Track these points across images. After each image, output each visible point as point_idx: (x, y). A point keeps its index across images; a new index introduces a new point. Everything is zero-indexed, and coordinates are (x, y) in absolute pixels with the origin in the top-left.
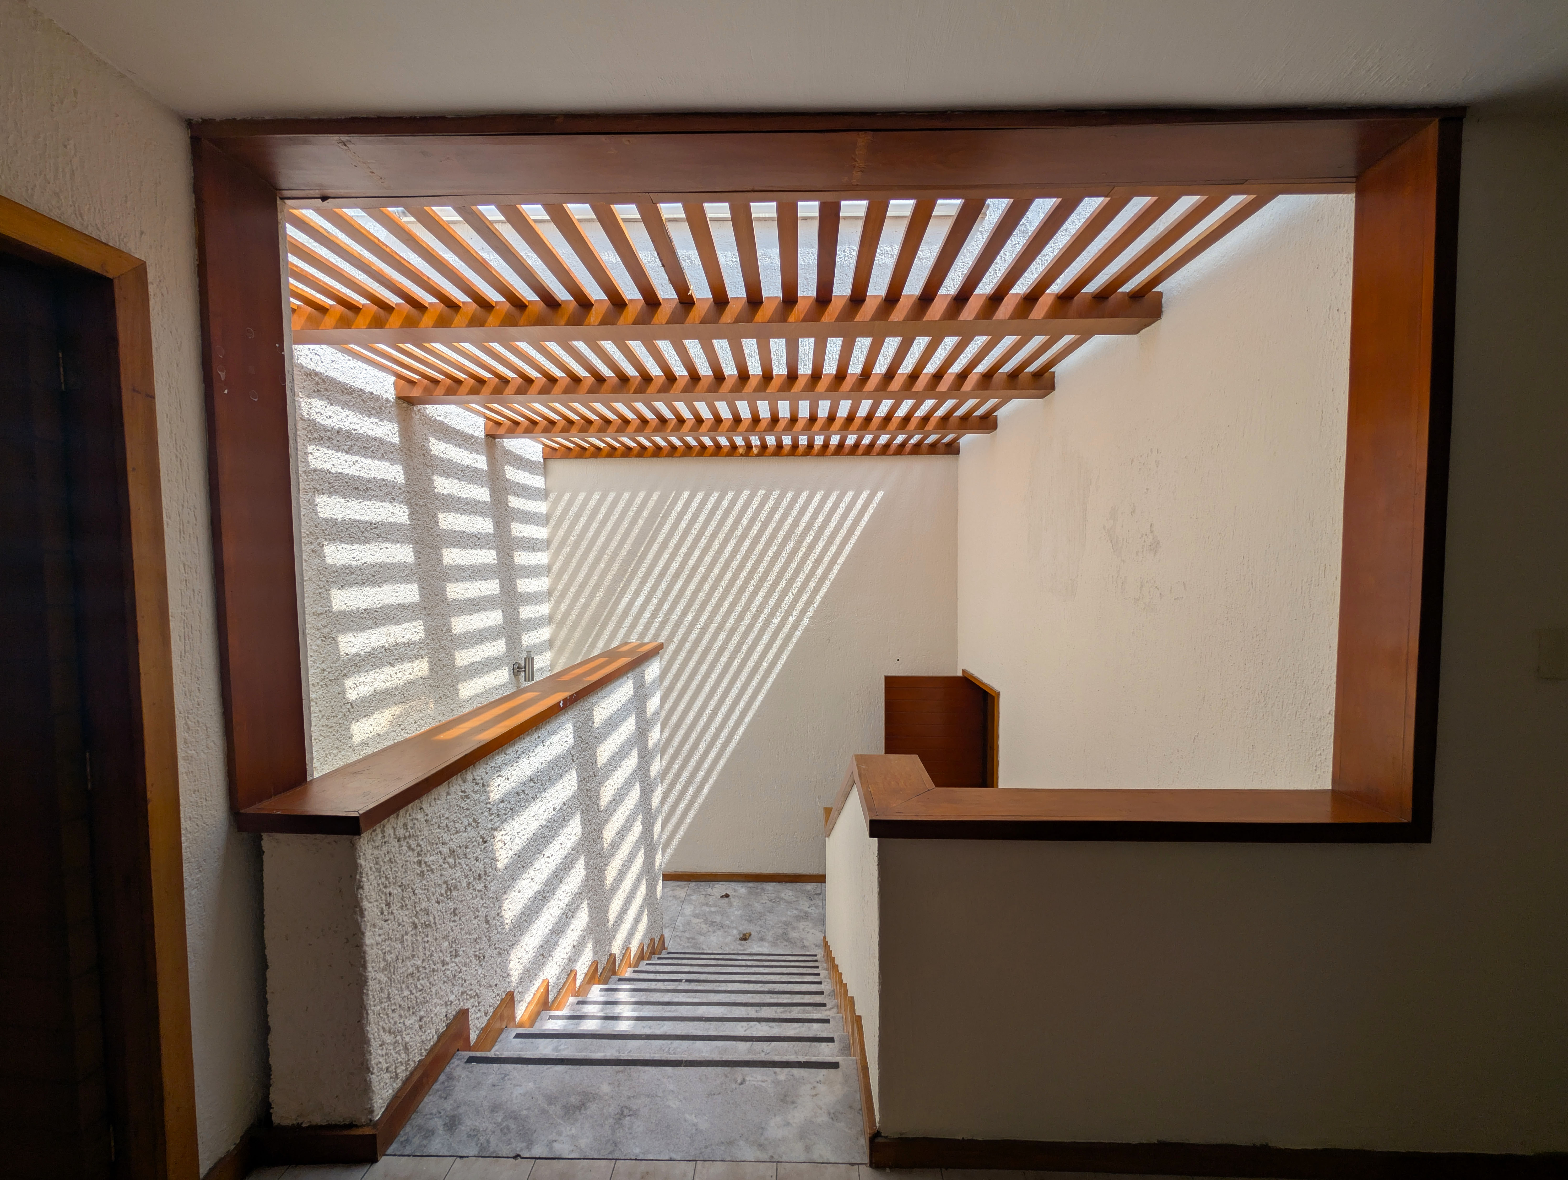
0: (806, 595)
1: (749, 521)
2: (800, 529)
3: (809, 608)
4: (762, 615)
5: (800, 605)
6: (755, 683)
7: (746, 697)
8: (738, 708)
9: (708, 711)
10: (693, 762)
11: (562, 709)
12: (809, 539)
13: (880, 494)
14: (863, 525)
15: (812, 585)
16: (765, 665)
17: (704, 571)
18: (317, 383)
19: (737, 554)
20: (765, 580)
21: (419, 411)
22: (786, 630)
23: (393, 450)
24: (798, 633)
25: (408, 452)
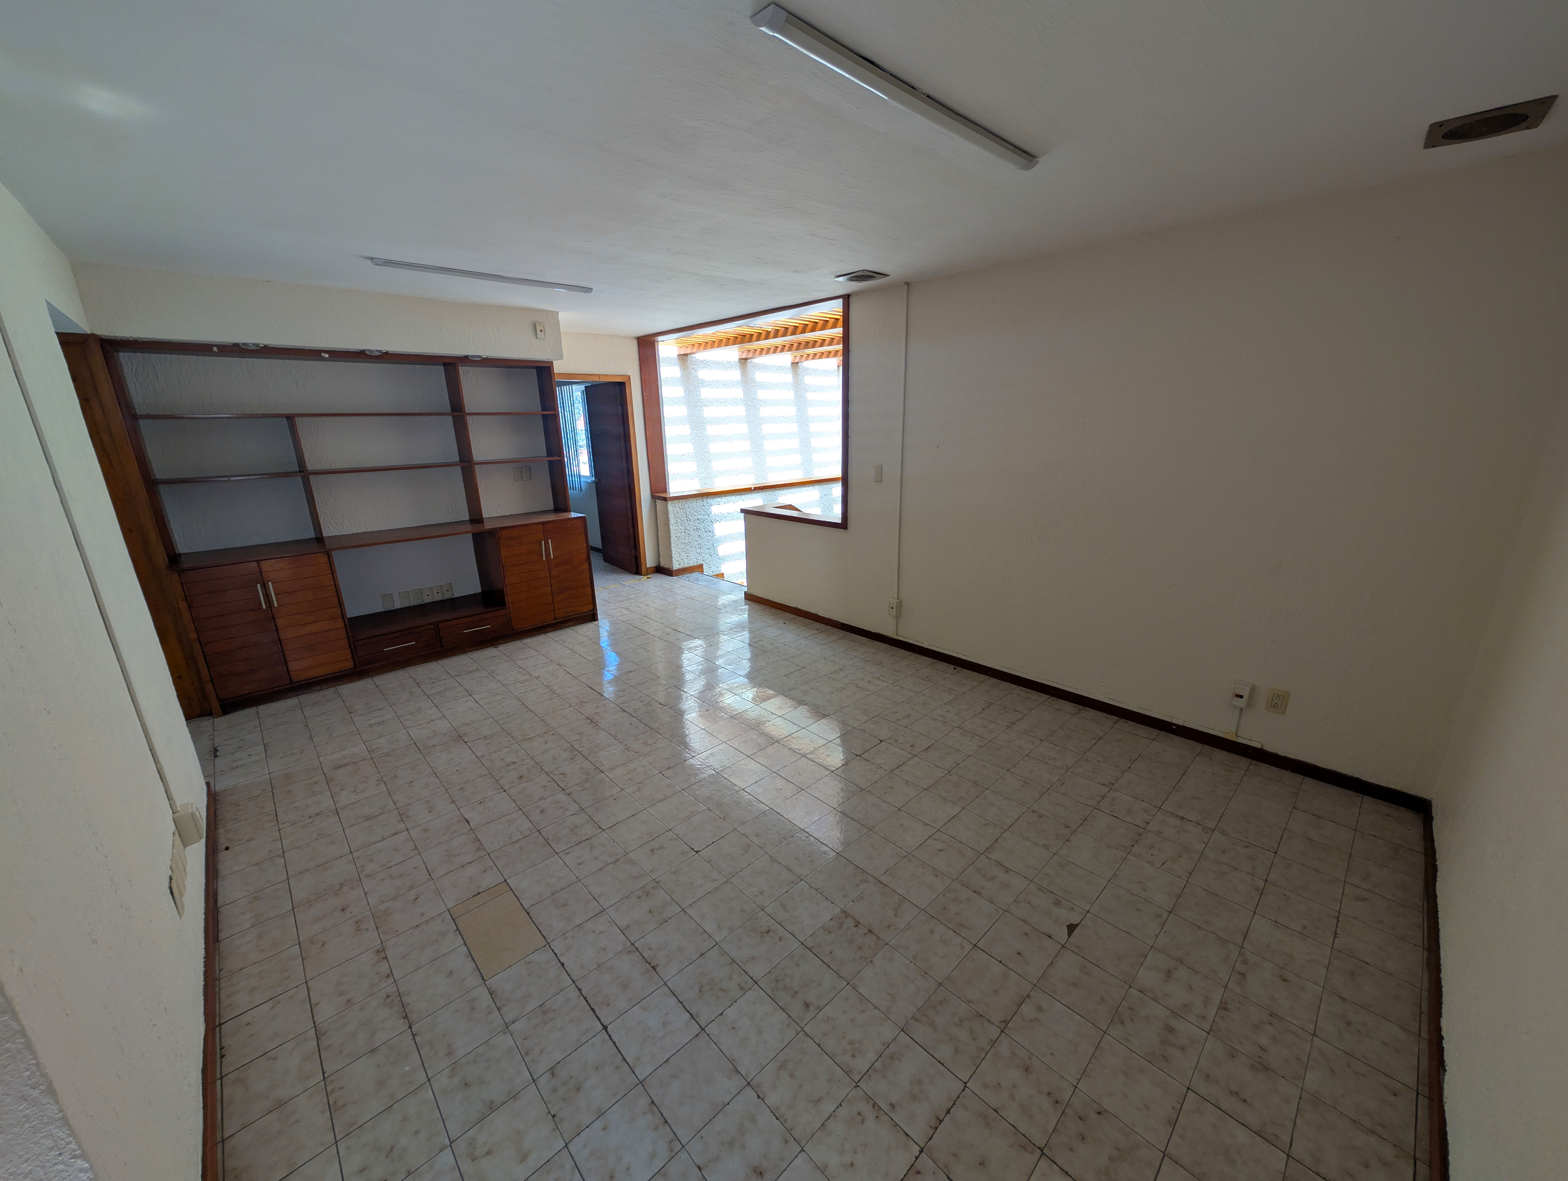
11: (752, 490)
18: (705, 364)
21: (751, 361)
23: (738, 383)
25: (745, 382)
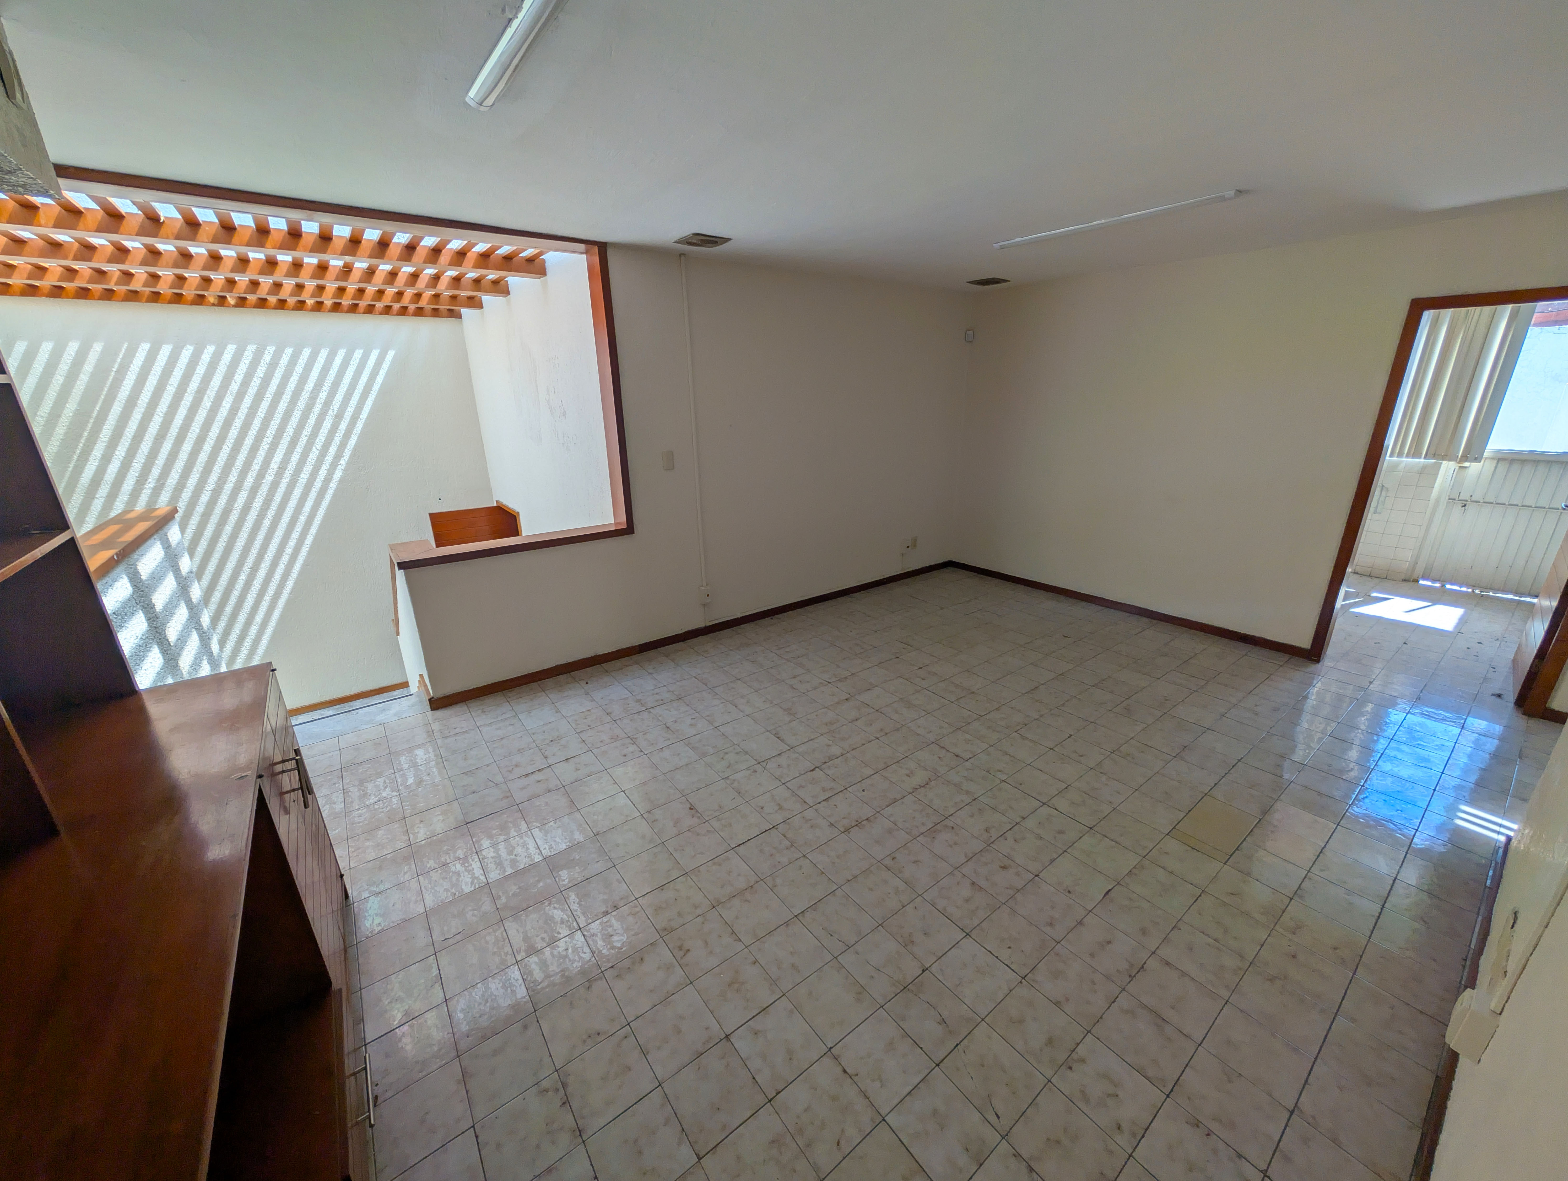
0: (333, 450)
1: (245, 377)
2: (310, 385)
3: (339, 461)
4: (287, 472)
5: (329, 459)
6: (295, 536)
7: (289, 550)
8: (281, 561)
9: (246, 570)
10: (242, 619)
12: (323, 396)
13: (391, 354)
14: (380, 382)
15: (337, 439)
16: (302, 519)
17: (197, 430)
19: (237, 412)
20: (281, 438)
22: (318, 483)
24: (333, 486)
